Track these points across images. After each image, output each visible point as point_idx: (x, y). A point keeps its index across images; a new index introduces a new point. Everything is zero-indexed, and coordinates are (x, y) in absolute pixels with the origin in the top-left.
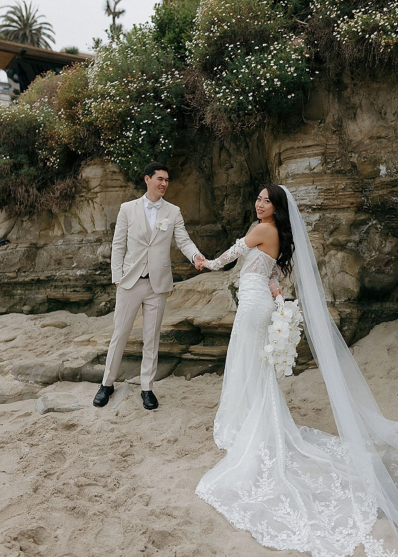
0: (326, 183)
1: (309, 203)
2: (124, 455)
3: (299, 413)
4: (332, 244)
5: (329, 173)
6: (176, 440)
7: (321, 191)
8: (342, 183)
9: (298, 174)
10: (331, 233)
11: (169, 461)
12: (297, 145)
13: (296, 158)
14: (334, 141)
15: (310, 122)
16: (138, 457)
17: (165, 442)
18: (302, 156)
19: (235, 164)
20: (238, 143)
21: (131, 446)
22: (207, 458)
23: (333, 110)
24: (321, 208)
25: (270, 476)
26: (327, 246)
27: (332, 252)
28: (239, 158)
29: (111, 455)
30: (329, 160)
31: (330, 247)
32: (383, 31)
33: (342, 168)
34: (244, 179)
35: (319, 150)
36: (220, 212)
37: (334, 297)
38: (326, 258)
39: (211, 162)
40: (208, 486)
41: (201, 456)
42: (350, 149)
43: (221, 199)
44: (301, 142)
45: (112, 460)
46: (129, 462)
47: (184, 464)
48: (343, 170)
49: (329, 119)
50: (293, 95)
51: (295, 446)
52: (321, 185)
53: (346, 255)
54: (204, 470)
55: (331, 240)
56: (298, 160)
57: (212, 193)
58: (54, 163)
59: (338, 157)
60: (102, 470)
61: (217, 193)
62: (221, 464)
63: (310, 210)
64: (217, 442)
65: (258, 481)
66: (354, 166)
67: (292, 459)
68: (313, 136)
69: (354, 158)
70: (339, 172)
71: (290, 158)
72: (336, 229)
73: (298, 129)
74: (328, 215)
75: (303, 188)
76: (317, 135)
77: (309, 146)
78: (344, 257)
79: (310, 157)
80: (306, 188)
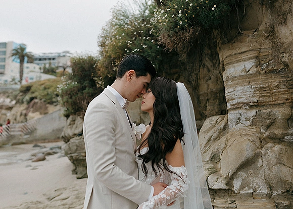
0: (260, 82)
1: (246, 101)
4: (268, 137)
5: (264, 74)
7: (256, 90)
8: (275, 81)
9: (236, 77)
10: (268, 127)
12: (234, 52)
13: (234, 63)
14: (267, 45)
15: (245, 32)
18: (238, 61)
19: (212, 76)
20: (214, 61)
23: (266, 19)
24: (257, 105)
26: (264, 139)
27: (269, 145)
28: (215, 72)
30: (263, 62)
31: (268, 140)
33: (275, 68)
34: (219, 87)
35: (254, 54)
36: (204, 112)
37: (271, 188)
38: (263, 151)
39: (197, 76)
42: (282, 50)
43: (204, 102)
44: (237, 50)
48: (275, 70)
49: (262, 27)
50: (215, 6)
52: (255, 84)
53: (284, 147)
55: (267, 133)
56: (235, 65)
57: (198, 98)
58: (101, 85)
59: (270, 57)
63: (247, 107)
66: (286, 65)
68: (249, 43)
69: (286, 58)
70: (272, 72)
71: (229, 64)
72: (272, 123)
73: (235, 39)
74: (264, 111)
75: (240, 88)
76: (251, 42)
77: (244, 52)
78: (281, 150)
79: (245, 61)
80: (242, 88)
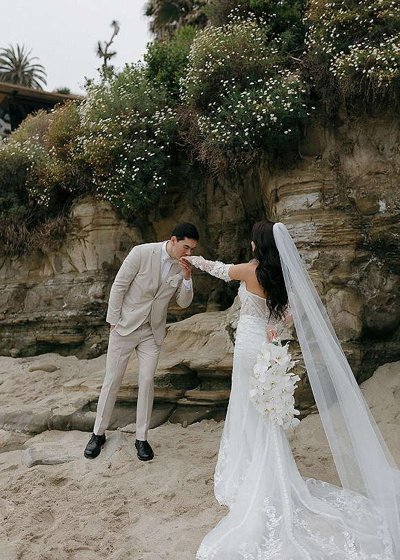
0: (324, 220)
1: (308, 240)
2: (117, 514)
3: (304, 464)
4: (332, 282)
5: (328, 210)
6: (173, 496)
7: (320, 228)
8: (341, 219)
9: (295, 211)
10: (331, 271)
11: (167, 520)
12: (293, 181)
13: (293, 195)
14: (331, 176)
15: (307, 158)
16: (132, 516)
17: (162, 499)
18: (298, 193)
19: (230, 201)
20: (232, 180)
21: (125, 503)
22: (207, 516)
23: (330, 147)
24: (319, 245)
25: (277, 536)
26: (327, 284)
27: (333, 290)
28: (233, 195)
29: (103, 514)
30: (327, 197)
31: (331, 285)
32: (381, 66)
33: (341, 205)
34: (239, 217)
35: (317, 186)
36: (215, 250)
38: (327, 297)
39: (205, 199)
40: (210, 549)
41: (201, 513)
42: (348, 185)
43: (216, 237)
44: (298, 178)
45: (105, 520)
46: (123, 522)
47: (182, 523)
48: (341, 206)
49: (326, 155)
50: (290, 130)
51: (303, 502)
52: (319, 221)
53: (346, 293)
54: (205, 529)
55: (331, 278)
56: (295, 196)
57: (207, 231)
58: (44, 202)
59: (336, 193)
60: (94, 531)
61: (212, 230)
62: (224, 523)
63: (309, 248)
64: (218, 497)
65: (264, 542)
66: (353, 202)
67: (300, 516)
68: (310, 172)
69: (353, 194)
70: (337, 208)
71: (287, 194)
72: (336, 266)
73: (295, 165)
74: (327, 252)
75: (301, 225)
76: (314, 171)
77: (306, 182)
78: (344, 296)
79: (307, 193)
80: (304, 225)
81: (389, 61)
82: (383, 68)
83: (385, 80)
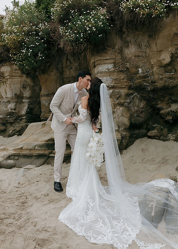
0: (115, 76)
1: (108, 85)
2: (23, 203)
3: (104, 180)
4: (118, 104)
5: (117, 72)
6: (48, 195)
7: (113, 80)
8: (122, 76)
9: (103, 72)
10: (118, 99)
11: (45, 205)
12: (102, 58)
14: (119, 57)
15: (108, 48)
16: (30, 204)
17: (43, 196)
18: (105, 64)
19: (73, 67)
20: (75, 57)
21: (26, 198)
22: (63, 203)
23: (119, 44)
24: (113, 87)
25: (92, 210)
26: (116, 104)
27: (118, 107)
28: (75, 64)
29: (16, 203)
30: (117, 66)
31: (117, 105)
32: (142, 8)
33: (122, 70)
35: (112, 61)
37: (119, 127)
38: (115, 110)
39: (62, 66)
40: (64, 216)
41: (60, 202)
42: (126, 61)
44: (104, 57)
45: (17, 206)
46: (26, 206)
47: (52, 206)
48: (123, 70)
49: (117, 47)
50: (101, 35)
52: (113, 77)
53: (124, 108)
54: (62, 208)
55: (117, 102)
56: (103, 65)
57: (63, 80)
59: (121, 64)
60: (12, 210)
61: (65, 80)
64: (67, 195)
65: (87, 212)
66: (128, 69)
67: (102, 202)
68: (109, 55)
69: (128, 65)
70: (121, 71)
71: (99, 64)
72: (119, 97)
73: (103, 51)
74: (116, 91)
75: (105, 78)
76: (111, 54)
77: (108, 59)
78: (123, 109)
79: (108, 64)
80: (106, 78)
81: (146, 5)
82: (143, 8)
83: (143, 14)
